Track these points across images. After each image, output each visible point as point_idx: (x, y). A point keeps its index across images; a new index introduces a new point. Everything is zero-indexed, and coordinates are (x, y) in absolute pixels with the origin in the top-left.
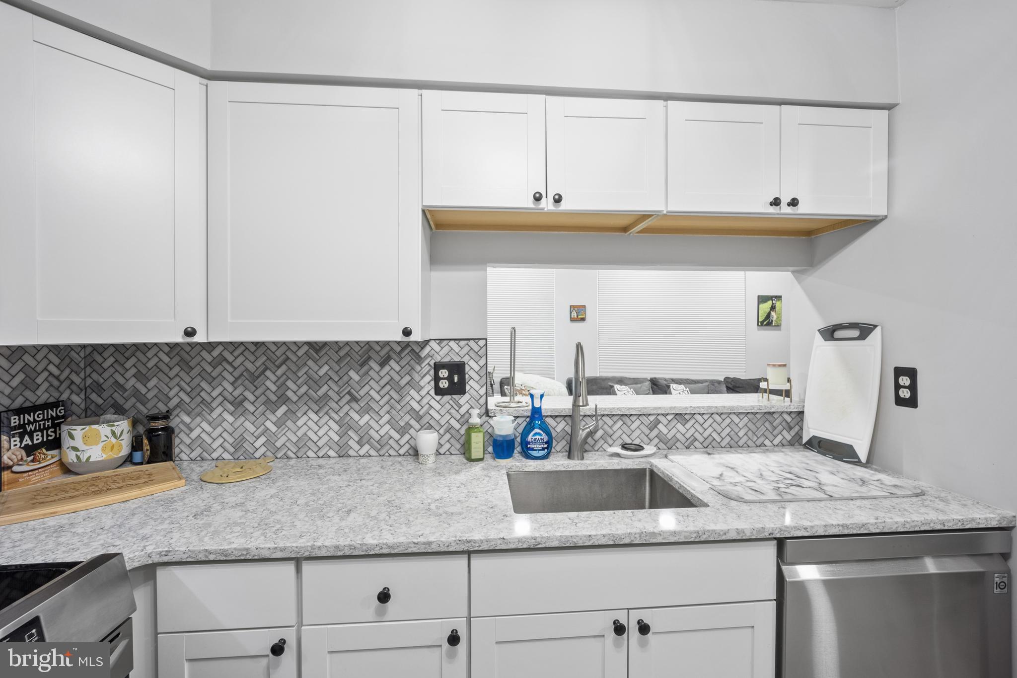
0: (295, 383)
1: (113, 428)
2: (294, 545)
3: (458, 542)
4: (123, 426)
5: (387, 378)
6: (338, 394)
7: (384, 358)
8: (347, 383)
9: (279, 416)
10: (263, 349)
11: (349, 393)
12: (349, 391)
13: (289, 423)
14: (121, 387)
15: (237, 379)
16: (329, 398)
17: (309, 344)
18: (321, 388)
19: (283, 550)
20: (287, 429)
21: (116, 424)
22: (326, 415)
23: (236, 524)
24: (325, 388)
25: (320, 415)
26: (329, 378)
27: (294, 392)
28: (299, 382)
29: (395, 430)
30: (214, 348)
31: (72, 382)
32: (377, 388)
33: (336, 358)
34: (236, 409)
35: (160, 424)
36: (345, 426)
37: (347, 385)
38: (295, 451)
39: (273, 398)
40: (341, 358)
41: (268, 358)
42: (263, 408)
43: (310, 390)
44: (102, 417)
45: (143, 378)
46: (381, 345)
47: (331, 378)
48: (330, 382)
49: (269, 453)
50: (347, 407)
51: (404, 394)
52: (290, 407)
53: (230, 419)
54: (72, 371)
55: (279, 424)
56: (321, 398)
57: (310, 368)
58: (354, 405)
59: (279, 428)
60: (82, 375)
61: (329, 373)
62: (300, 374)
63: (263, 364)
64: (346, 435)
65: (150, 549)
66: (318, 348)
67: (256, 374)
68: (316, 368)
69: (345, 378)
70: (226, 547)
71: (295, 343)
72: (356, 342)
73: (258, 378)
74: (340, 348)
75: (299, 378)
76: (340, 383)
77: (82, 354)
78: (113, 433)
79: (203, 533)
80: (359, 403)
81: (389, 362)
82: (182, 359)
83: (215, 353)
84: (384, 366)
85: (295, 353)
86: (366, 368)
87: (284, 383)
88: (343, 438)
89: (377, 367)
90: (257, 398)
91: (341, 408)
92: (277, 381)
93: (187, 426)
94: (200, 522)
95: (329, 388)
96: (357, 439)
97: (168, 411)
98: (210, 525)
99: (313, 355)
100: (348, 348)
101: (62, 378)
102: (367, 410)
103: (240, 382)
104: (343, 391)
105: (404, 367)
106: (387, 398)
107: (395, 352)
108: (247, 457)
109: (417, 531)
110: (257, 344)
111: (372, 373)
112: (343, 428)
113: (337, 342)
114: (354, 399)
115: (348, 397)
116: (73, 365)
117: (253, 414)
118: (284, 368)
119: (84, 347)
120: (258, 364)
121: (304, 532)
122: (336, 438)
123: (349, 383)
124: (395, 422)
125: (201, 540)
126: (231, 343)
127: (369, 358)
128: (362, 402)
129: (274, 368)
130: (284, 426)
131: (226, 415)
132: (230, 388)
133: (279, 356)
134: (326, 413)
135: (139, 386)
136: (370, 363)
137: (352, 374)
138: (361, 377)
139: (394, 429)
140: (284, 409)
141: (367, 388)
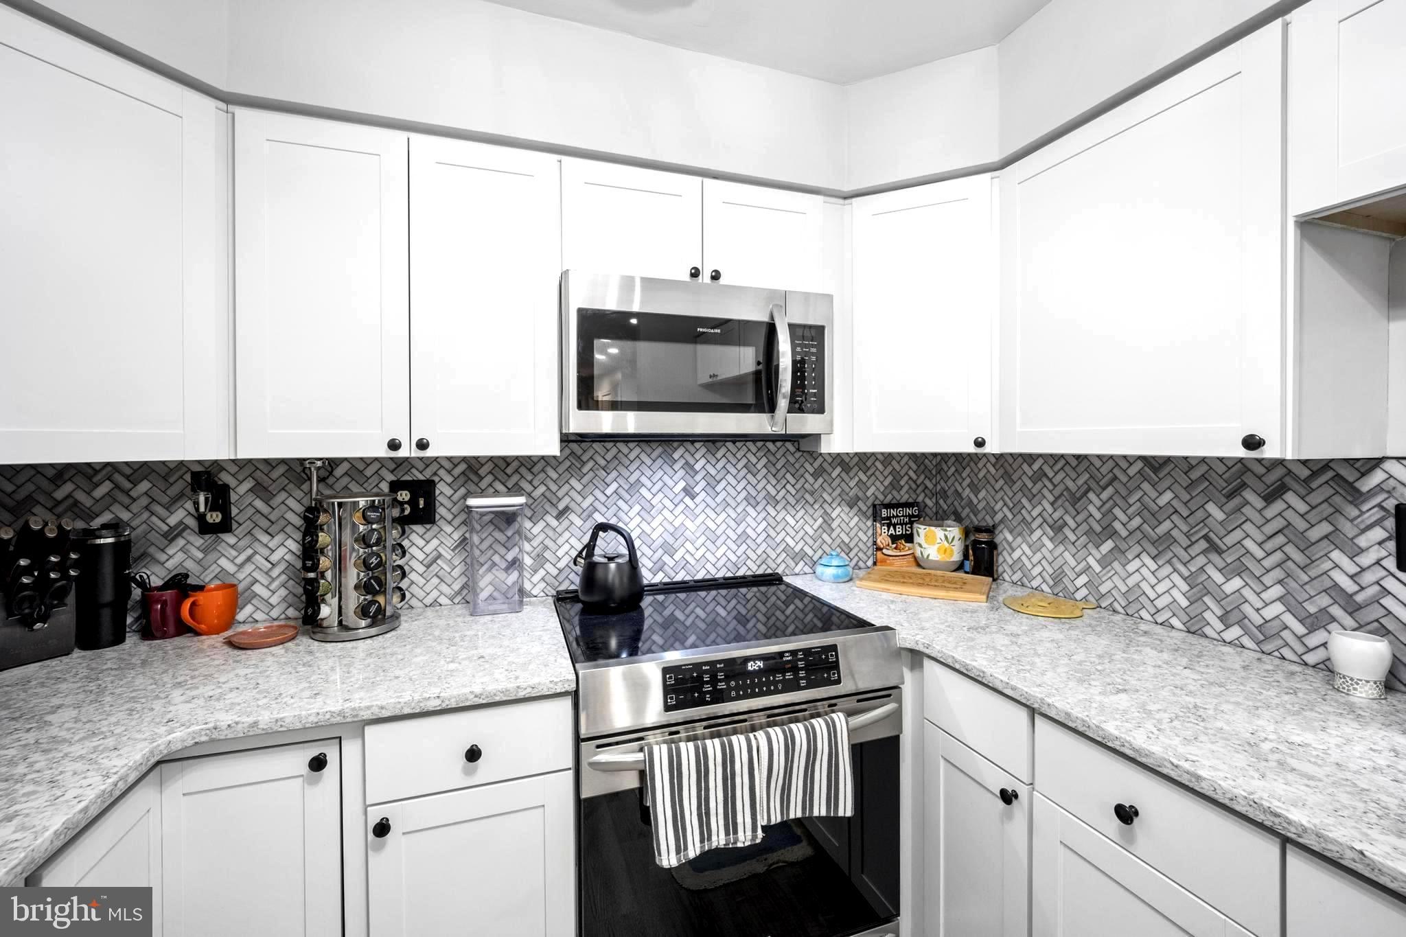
0: (1124, 512)
1: (946, 533)
2: (1026, 689)
3: (1252, 803)
4: (955, 532)
5: (1278, 523)
6: (1187, 537)
7: (1272, 488)
8: (1203, 521)
9: (1104, 553)
10: (1085, 464)
11: (1206, 537)
12: (1206, 534)
13: (1116, 565)
14: (959, 495)
15: (1057, 499)
16: (1172, 540)
17: (1143, 459)
18: (1160, 523)
19: (1014, 688)
20: (1114, 572)
21: (948, 529)
22: (1167, 565)
23: (994, 648)
24: (1167, 525)
25: (1160, 563)
26: (1174, 510)
27: (1124, 525)
28: (1130, 511)
29: (1296, 618)
30: (1035, 461)
31: (926, 487)
32: (1260, 538)
33: (1185, 481)
34: (1056, 535)
35: (983, 537)
36: (1199, 588)
37: (1202, 524)
38: (1123, 605)
39: (1098, 529)
40: (1193, 482)
41: (1091, 476)
42: (1084, 539)
43: (1145, 525)
44: (946, 522)
45: (975, 489)
46: (1267, 465)
47: (1176, 511)
48: (1174, 517)
49: (1090, 598)
50: (1201, 560)
51: (1317, 556)
52: (1118, 543)
53: (1050, 545)
54: (926, 477)
55: (1105, 562)
56: (1160, 538)
57: (1145, 494)
58: (1214, 557)
59: (1104, 569)
60: (934, 481)
61: (1174, 503)
62: (1131, 501)
63: (1085, 483)
64: (1200, 602)
65: (918, 638)
66: (1157, 465)
67: (1078, 495)
68: (1154, 494)
69: (1200, 514)
70: (968, 662)
71: (1125, 457)
72: (1218, 458)
73: (1079, 499)
74: (1192, 467)
75: (1131, 506)
76: (1191, 520)
77: (934, 463)
78: (946, 537)
79: (961, 644)
80: (1223, 555)
81: (1282, 494)
82: (1006, 472)
83: (1036, 467)
84: (1272, 501)
85: (1125, 471)
86: (1236, 501)
87: (1110, 511)
88: (1196, 604)
89: (1259, 503)
90: (1079, 526)
91: (1192, 558)
92: (1102, 506)
93: (1010, 544)
94: (969, 634)
95: (1173, 526)
96: (1219, 612)
97: (993, 526)
98: (973, 639)
99: (1149, 476)
100: (1204, 468)
101: (919, 482)
102: (1238, 569)
103: (1060, 502)
104: (1196, 532)
105: (1316, 506)
106: (1278, 556)
107: (1296, 478)
108: (1067, 596)
109: (1191, 754)
110: (1078, 457)
111: (1247, 510)
112: (1195, 590)
113: (1186, 458)
114: (1213, 548)
115: (1203, 545)
116: (927, 472)
117: (1073, 544)
118: (1110, 490)
119: (935, 455)
120: (1080, 482)
121: (1045, 683)
122: (1184, 603)
123: (1205, 521)
124: (1296, 603)
125: (956, 647)
126: (1051, 455)
127: (1244, 485)
128: (1230, 555)
129: (1098, 490)
130: (1109, 567)
131: (1045, 540)
132: (1050, 509)
133: (1104, 474)
134: (1169, 562)
135: (972, 496)
136: (1244, 493)
137: (1211, 508)
138: (1228, 515)
139: (1293, 615)
140: (1108, 545)
141: (1238, 534)
